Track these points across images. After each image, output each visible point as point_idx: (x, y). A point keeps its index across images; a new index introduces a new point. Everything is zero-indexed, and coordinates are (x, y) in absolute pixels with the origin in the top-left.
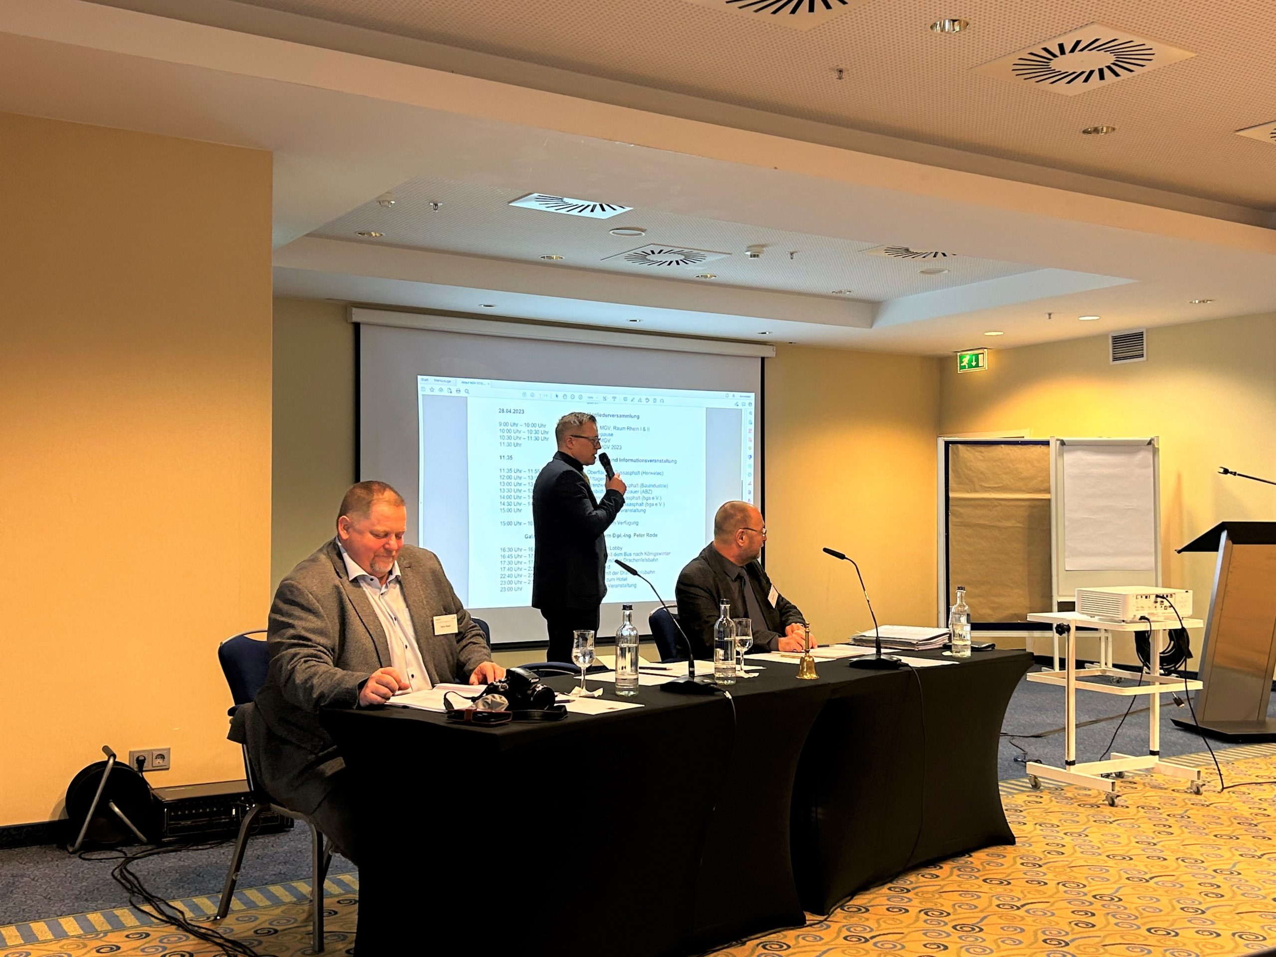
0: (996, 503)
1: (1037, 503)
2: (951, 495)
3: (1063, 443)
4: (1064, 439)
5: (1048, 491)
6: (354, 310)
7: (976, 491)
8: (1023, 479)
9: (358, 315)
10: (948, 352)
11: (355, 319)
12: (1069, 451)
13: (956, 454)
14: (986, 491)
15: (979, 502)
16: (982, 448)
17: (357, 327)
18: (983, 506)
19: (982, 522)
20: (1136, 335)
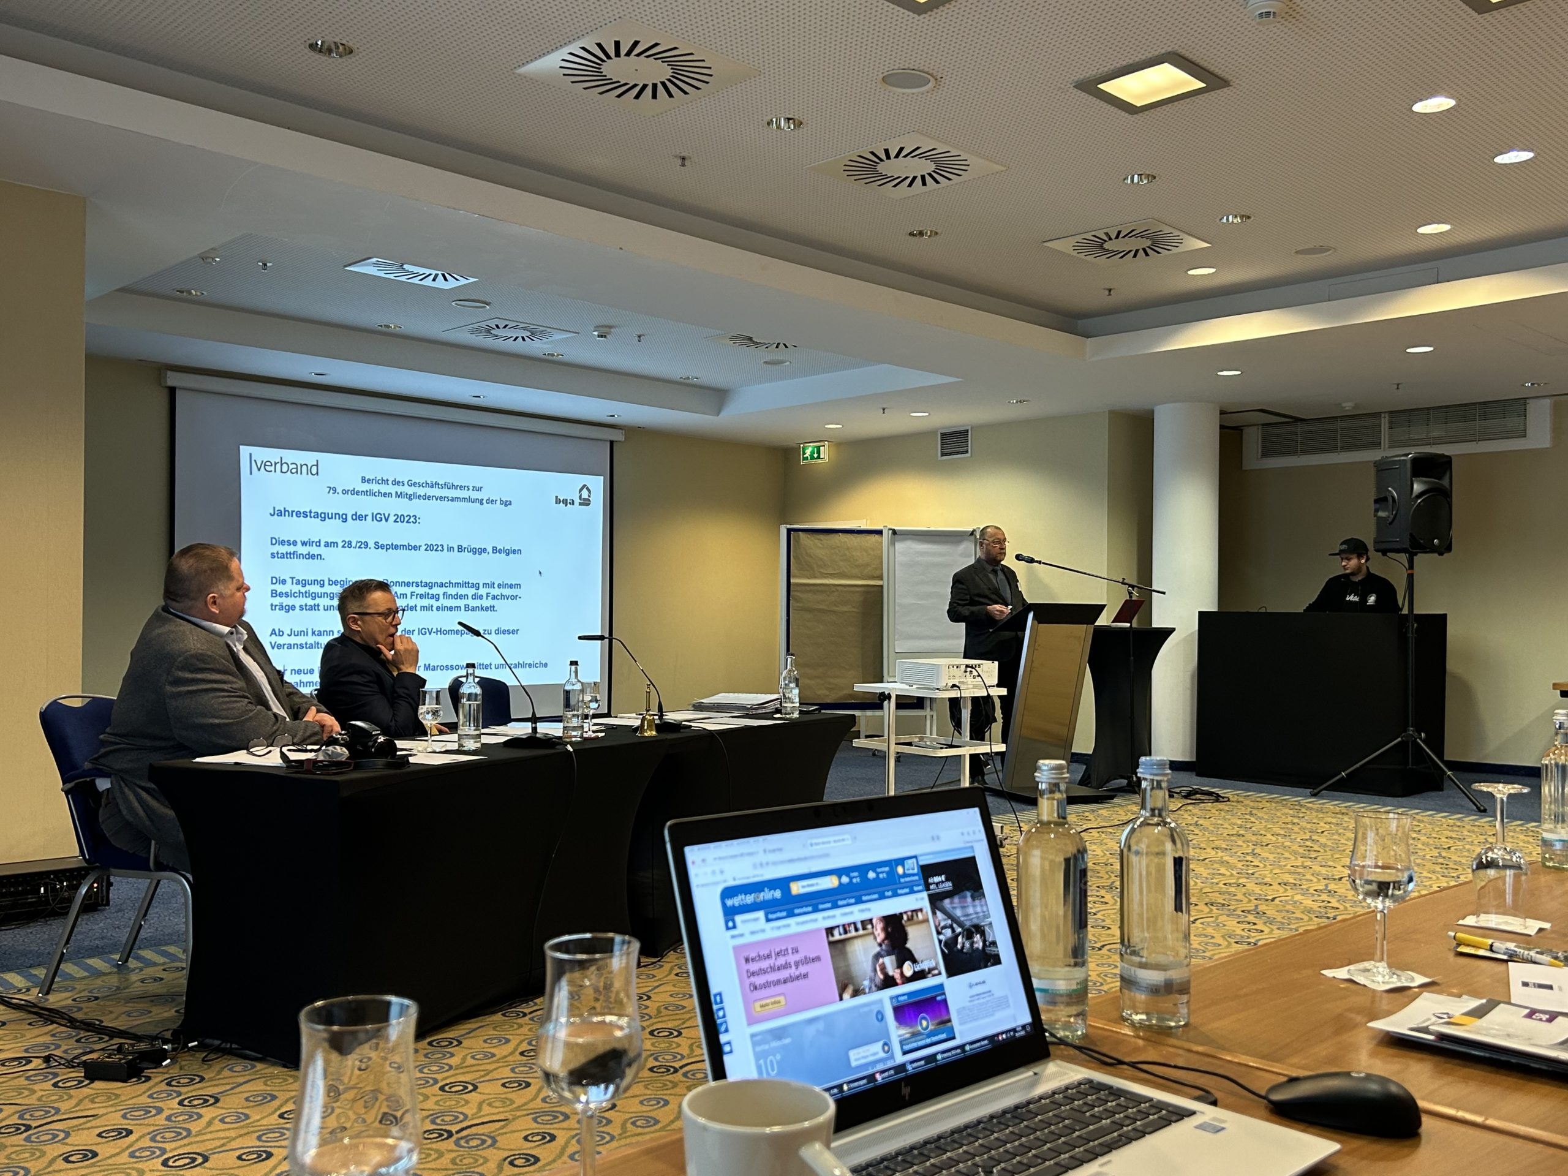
0: (833, 589)
1: (871, 589)
2: (792, 581)
3: (894, 532)
4: (896, 528)
5: (881, 578)
6: (169, 373)
7: (815, 578)
8: (858, 566)
9: (173, 379)
10: (792, 444)
11: (170, 382)
12: (899, 541)
13: (797, 541)
14: (825, 578)
15: (819, 588)
16: (821, 536)
17: (172, 391)
18: (823, 592)
19: (821, 607)
20: (961, 432)
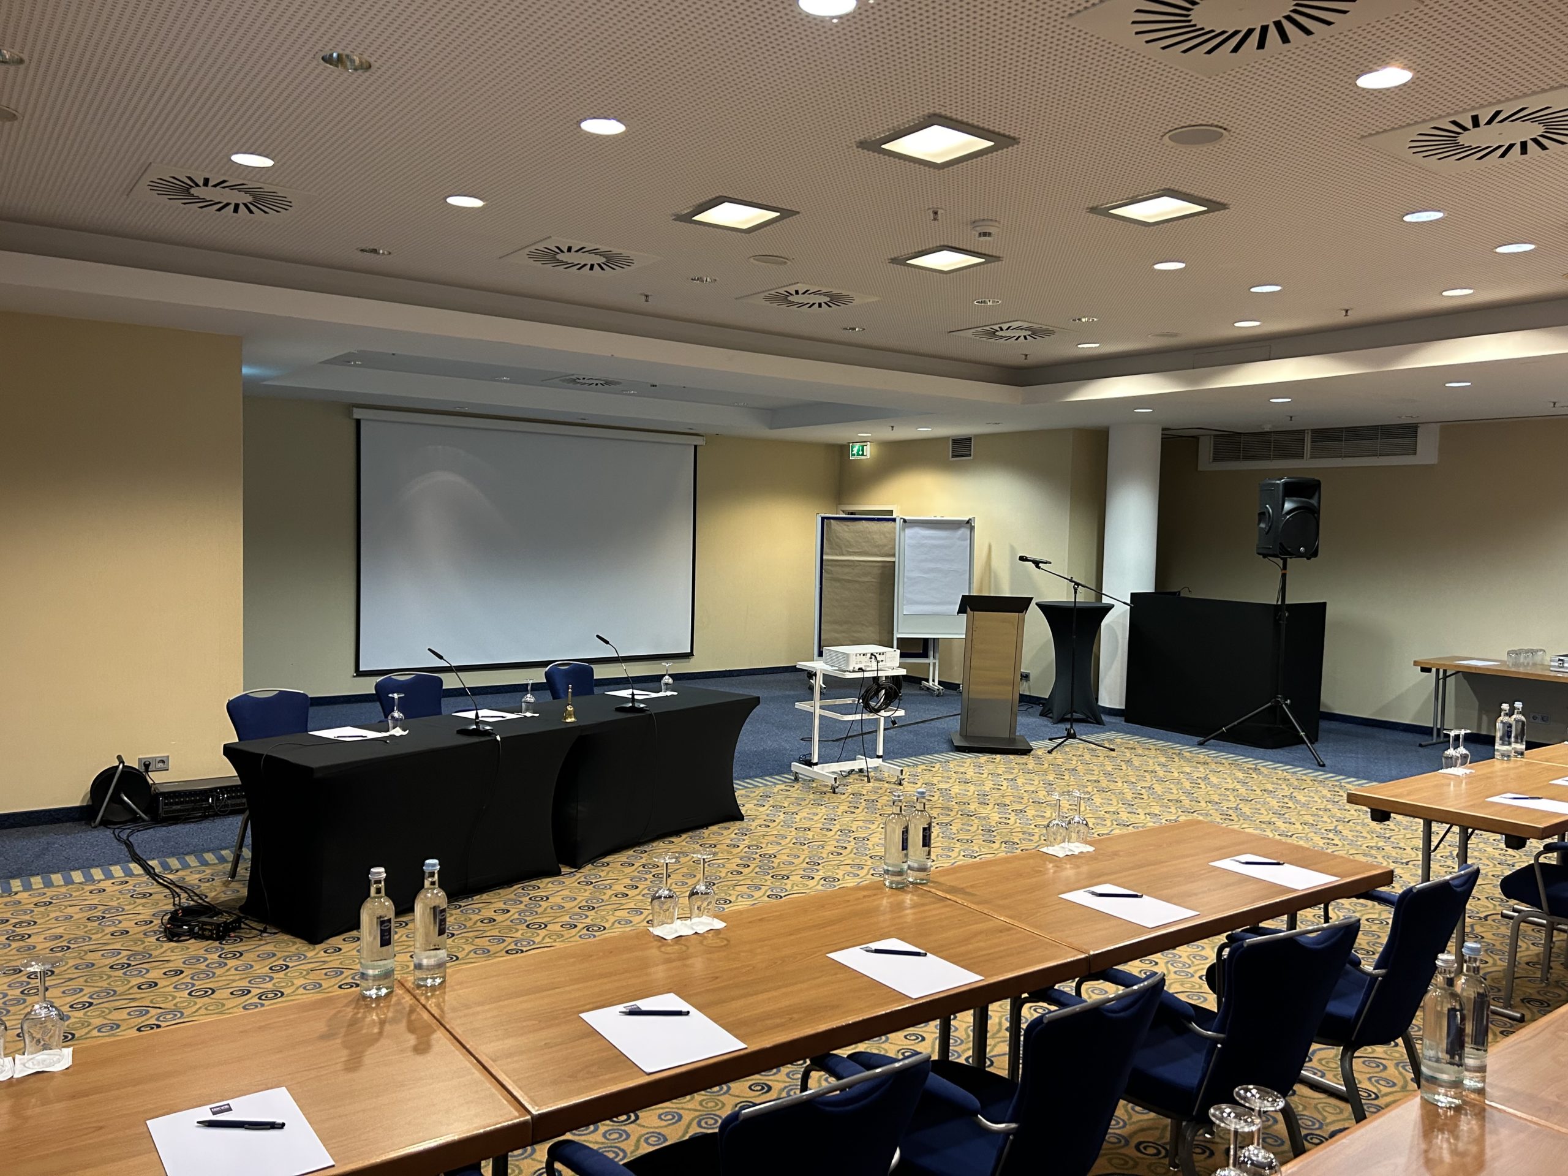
0: (857, 564)
1: (887, 564)
2: (825, 557)
3: (905, 521)
4: (906, 518)
5: (894, 555)
6: (355, 410)
7: (843, 555)
8: (878, 546)
9: (358, 414)
11: (356, 416)
12: (909, 527)
13: (829, 526)
14: (850, 555)
15: (846, 563)
16: (849, 523)
17: (358, 422)
18: (848, 566)
19: (847, 578)
20: (966, 439)
